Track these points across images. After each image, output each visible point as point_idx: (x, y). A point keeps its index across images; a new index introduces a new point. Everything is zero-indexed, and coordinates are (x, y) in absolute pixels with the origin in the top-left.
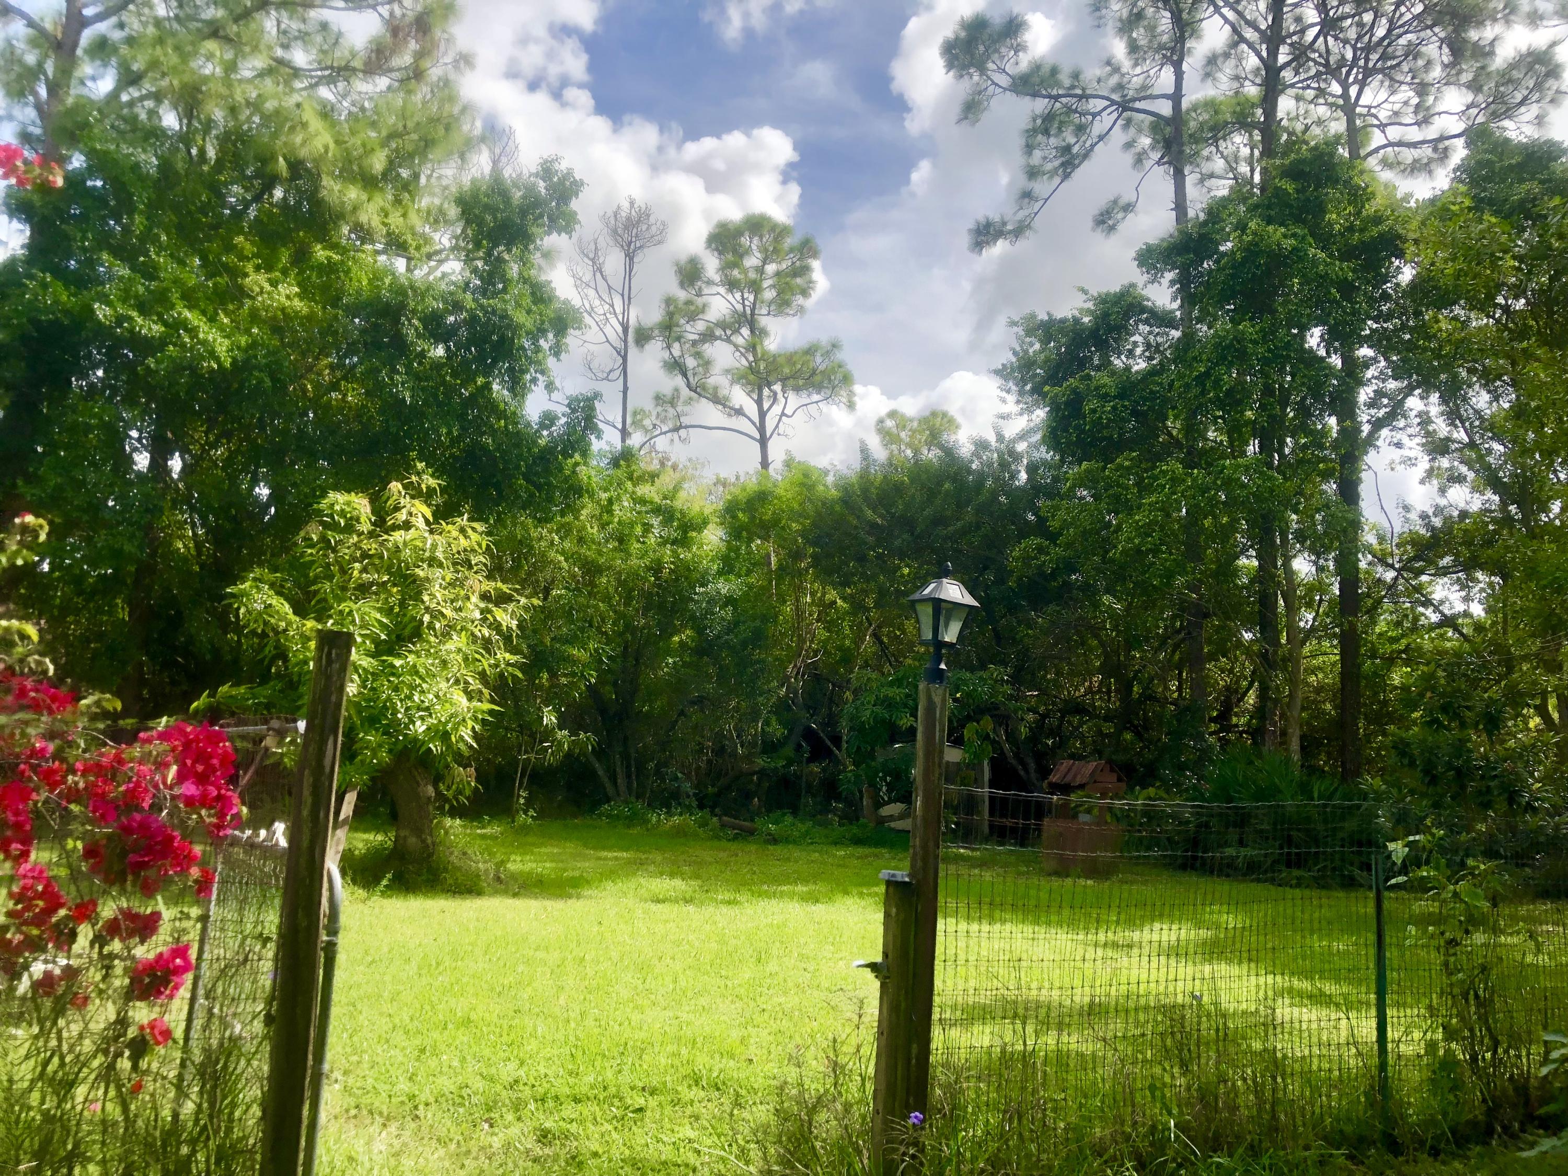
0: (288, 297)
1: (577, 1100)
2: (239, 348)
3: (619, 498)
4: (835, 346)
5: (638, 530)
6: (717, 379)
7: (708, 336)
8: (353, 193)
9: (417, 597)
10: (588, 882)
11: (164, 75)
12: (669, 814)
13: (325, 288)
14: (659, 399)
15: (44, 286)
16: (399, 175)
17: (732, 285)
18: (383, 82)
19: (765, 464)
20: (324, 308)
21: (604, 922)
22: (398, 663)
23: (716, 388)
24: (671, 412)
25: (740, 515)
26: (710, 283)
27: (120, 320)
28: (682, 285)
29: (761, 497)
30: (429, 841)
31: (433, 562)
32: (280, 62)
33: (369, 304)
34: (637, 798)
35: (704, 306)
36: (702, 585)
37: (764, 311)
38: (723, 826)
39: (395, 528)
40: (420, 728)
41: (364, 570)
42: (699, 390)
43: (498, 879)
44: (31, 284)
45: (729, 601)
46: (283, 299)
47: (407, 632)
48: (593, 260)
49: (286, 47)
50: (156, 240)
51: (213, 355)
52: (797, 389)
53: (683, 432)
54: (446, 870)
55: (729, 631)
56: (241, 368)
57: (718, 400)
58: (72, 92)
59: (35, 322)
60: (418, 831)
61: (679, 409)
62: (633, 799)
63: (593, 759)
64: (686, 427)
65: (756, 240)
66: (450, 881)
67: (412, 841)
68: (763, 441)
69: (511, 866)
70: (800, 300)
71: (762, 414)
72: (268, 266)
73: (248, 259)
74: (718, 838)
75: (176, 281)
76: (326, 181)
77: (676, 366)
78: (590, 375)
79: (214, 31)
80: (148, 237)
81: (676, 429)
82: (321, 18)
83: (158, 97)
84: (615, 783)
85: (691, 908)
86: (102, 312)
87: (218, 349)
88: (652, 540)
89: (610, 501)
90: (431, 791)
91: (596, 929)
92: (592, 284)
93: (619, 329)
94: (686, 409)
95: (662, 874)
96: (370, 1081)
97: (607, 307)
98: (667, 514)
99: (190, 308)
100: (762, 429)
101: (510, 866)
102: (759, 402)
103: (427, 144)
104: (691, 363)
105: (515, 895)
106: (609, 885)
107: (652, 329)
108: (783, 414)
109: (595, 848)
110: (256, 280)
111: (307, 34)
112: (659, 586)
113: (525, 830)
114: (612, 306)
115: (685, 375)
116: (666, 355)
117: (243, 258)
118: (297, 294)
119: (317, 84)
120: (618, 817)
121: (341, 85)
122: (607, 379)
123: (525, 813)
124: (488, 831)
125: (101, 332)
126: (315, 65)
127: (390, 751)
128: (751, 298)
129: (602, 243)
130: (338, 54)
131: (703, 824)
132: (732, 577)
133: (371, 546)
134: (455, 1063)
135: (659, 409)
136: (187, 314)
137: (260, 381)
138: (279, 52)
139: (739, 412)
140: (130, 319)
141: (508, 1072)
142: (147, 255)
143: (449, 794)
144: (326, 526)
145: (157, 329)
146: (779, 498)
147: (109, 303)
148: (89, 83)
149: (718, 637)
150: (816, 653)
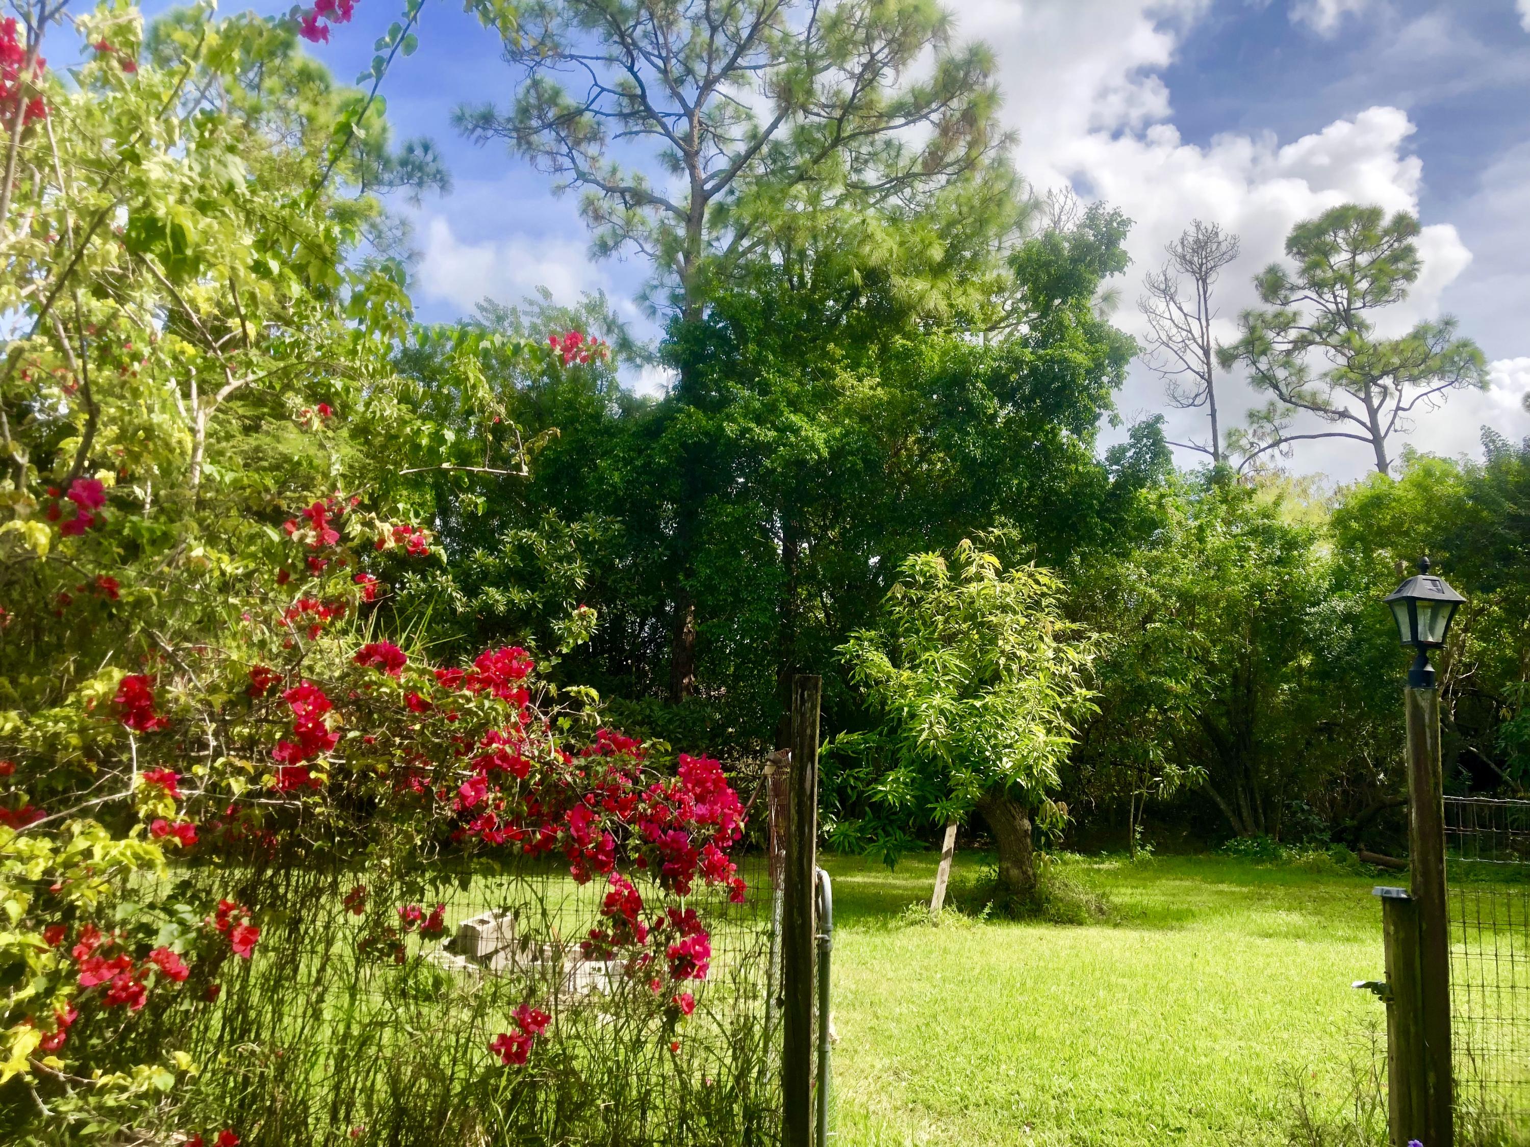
0: (871, 388)
1: (1120, 1115)
2: (835, 438)
3: (1210, 525)
4: (1448, 323)
5: (1234, 554)
6: (1313, 385)
7: (1302, 343)
8: (920, 285)
9: (993, 641)
10: (1194, 916)
11: (765, 223)
12: (1304, 849)
13: (904, 373)
14: (1252, 416)
15: (689, 416)
16: (962, 257)
17: (1318, 286)
18: (942, 178)
19: (1382, 465)
20: (902, 392)
21: (1200, 954)
22: (978, 704)
23: (1314, 394)
24: (1268, 427)
25: (1354, 525)
26: (1293, 288)
27: (744, 431)
28: (1266, 298)
29: (1376, 502)
30: (1030, 872)
31: (1004, 609)
32: (854, 186)
33: (938, 378)
34: (1267, 832)
35: (1295, 314)
36: (1313, 605)
37: (1359, 304)
38: (1364, 861)
39: (968, 580)
40: (1007, 764)
41: (946, 621)
42: (1294, 400)
43: (1101, 910)
44: (680, 416)
45: (1348, 618)
46: (867, 390)
47: (988, 674)
48: (1164, 292)
49: (858, 171)
50: (765, 361)
51: (813, 448)
52: (1414, 379)
53: (1284, 446)
54: (1048, 900)
55: (1350, 650)
56: (837, 454)
57: (1316, 407)
58: (703, 254)
59: (684, 445)
60: (1019, 863)
61: (1277, 423)
62: (1261, 834)
63: (1212, 792)
64: (1286, 440)
65: (1341, 234)
66: (1053, 911)
67: (1014, 872)
68: (1377, 441)
69: (1116, 900)
70: (1401, 284)
71: (1373, 413)
72: (854, 366)
73: (839, 361)
74: (1358, 874)
75: (785, 392)
76: (896, 280)
77: (1265, 380)
78: (1175, 404)
79: (801, 177)
80: (760, 360)
81: (1276, 444)
82: (887, 138)
83: (764, 242)
84: (1240, 816)
85: (1301, 944)
86: (730, 429)
87: (817, 442)
88: (1249, 564)
89: (1201, 528)
90: (1027, 824)
91: (1189, 960)
92: (1167, 315)
93: (1200, 353)
94: (1285, 421)
95: (1278, 909)
96: (932, 1081)
97: (1184, 334)
98: (1265, 535)
99: (795, 412)
100: (1374, 428)
101: (1113, 898)
102: (1367, 400)
103: (982, 223)
104: (1281, 374)
105: (1116, 926)
106: (1216, 919)
107: (1236, 348)
108: (1398, 408)
109: (1212, 882)
110: (844, 378)
111: (875, 154)
112: (1265, 610)
113: (1144, 865)
114: (1190, 332)
115: (1276, 387)
116: (1253, 370)
117: (834, 361)
118: (878, 384)
119: (886, 196)
120: (1246, 853)
121: (908, 191)
122: (1192, 404)
123: (1143, 847)
124: (1106, 866)
125: (732, 445)
126: (884, 180)
127: (981, 786)
128: (1345, 293)
129: (1171, 273)
130: (901, 164)
131: (1341, 859)
132: (1348, 593)
133: (951, 600)
134: (1011, 1073)
135: (1255, 426)
136: (793, 417)
137: (854, 464)
138: (854, 177)
139: (1344, 415)
140: (751, 429)
141: (1061, 1083)
142: (759, 375)
143: (1044, 827)
144: (908, 585)
145: (772, 434)
146: (1398, 500)
147: (734, 420)
148: (715, 244)
149: (1338, 658)
150: (1468, 667)
